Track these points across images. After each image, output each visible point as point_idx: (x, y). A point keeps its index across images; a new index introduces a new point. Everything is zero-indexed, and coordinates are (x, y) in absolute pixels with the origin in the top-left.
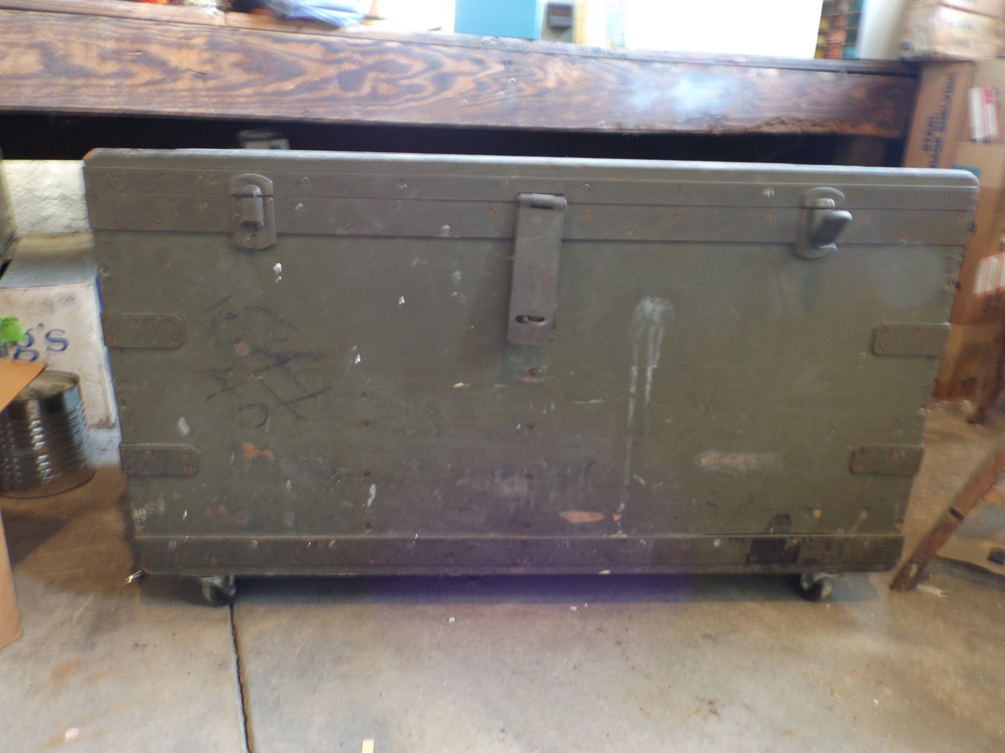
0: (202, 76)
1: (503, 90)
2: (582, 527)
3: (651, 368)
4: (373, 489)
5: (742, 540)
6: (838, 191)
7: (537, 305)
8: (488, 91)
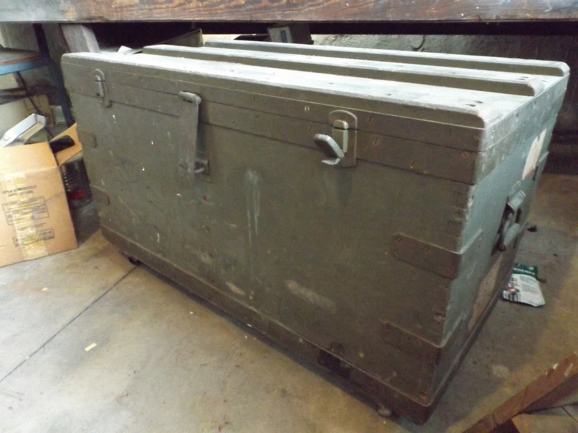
2: (237, 296)
3: (256, 215)
4: (158, 235)
5: (315, 347)
6: (354, 116)
7: (187, 160)
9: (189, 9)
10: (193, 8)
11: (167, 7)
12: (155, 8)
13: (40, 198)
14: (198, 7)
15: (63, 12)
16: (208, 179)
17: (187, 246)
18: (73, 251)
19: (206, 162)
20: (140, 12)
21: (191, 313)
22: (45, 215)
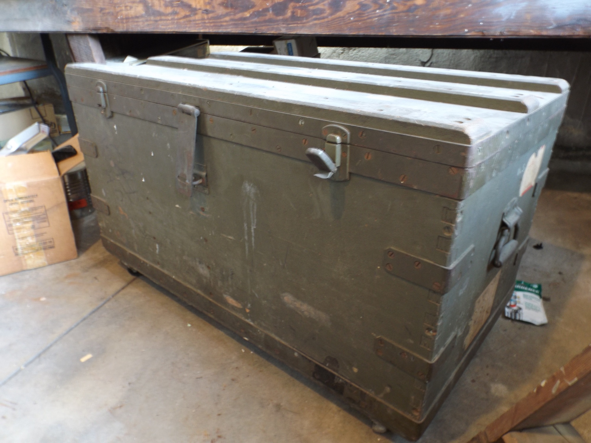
0: (207, 12)
1: (379, 9)
2: (233, 308)
3: (253, 227)
4: (157, 246)
5: (310, 361)
6: (346, 130)
7: (185, 171)
8: (369, 10)
9: (194, 20)
10: (198, 20)
11: (172, 19)
12: (161, 20)
13: (41, 207)
14: (203, 19)
15: (69, 22)
16: (206, 191)
17: (185, 258)
18: (73, 261)
19: (204, 174)
20: (146, 23)
21: (189, 325)
22: (46, 224)
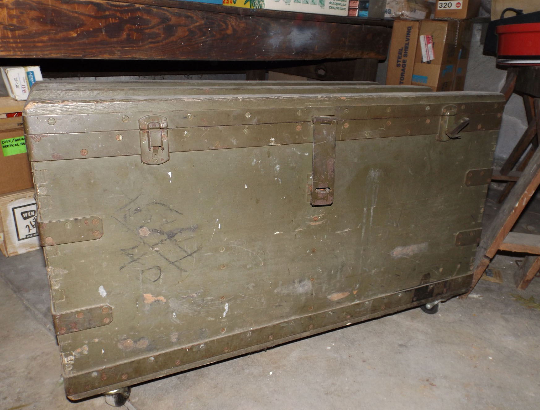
1: (204, 36)
8: (196, 37)
